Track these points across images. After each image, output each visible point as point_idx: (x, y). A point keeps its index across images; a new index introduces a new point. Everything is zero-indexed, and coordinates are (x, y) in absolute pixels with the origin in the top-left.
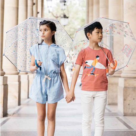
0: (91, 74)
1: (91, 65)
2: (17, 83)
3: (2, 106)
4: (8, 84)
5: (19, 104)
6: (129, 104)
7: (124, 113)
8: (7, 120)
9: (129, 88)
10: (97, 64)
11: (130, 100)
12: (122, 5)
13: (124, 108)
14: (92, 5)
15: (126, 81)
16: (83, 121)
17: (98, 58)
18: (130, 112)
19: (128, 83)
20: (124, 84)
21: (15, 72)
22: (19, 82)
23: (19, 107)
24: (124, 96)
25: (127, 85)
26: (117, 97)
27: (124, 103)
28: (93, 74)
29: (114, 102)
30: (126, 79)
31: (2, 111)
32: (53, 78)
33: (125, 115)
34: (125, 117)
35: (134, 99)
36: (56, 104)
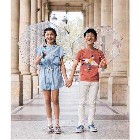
0: (88, 69)
1: (87, 63)
2: (30, 81)
3: (19, 97)
4: (23, 81)
5: (32, 97)
6: (116, 97)
7: (112, 103)
8: (23, 108)
9: (116, 84)
10: (92, 61)
11: (117, 94)
12: (111, 22)
13: (112, 100)
14: (88, 23)
15: (114, 79)
16: (80, 103)
17: (93, 57)
18: (117, 102)
19: (115, 81)
20: (113, 82)
21: (28, 73)
22: (31, 80)
23: (32, 100)
24: (113, 90)
25: (115, 82)
26: (107, 93)
27: (112, 96)
28: (89, 69)
29: (104, 97)
30: (114, 77)
31: (19, 101)
32: (55, 69)
33: (113, 105)
34: (113, 106)
35: (120, 93)
36: (58, 90)
